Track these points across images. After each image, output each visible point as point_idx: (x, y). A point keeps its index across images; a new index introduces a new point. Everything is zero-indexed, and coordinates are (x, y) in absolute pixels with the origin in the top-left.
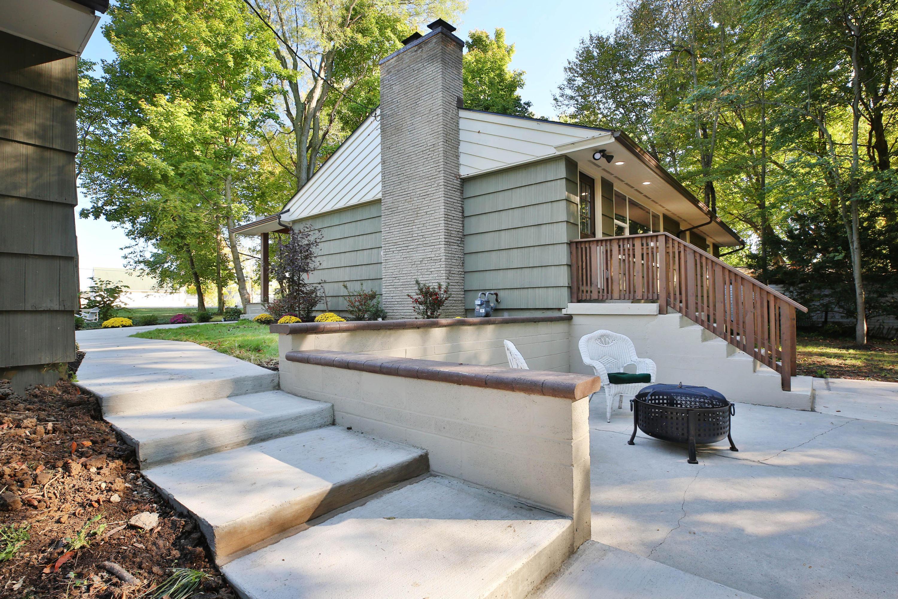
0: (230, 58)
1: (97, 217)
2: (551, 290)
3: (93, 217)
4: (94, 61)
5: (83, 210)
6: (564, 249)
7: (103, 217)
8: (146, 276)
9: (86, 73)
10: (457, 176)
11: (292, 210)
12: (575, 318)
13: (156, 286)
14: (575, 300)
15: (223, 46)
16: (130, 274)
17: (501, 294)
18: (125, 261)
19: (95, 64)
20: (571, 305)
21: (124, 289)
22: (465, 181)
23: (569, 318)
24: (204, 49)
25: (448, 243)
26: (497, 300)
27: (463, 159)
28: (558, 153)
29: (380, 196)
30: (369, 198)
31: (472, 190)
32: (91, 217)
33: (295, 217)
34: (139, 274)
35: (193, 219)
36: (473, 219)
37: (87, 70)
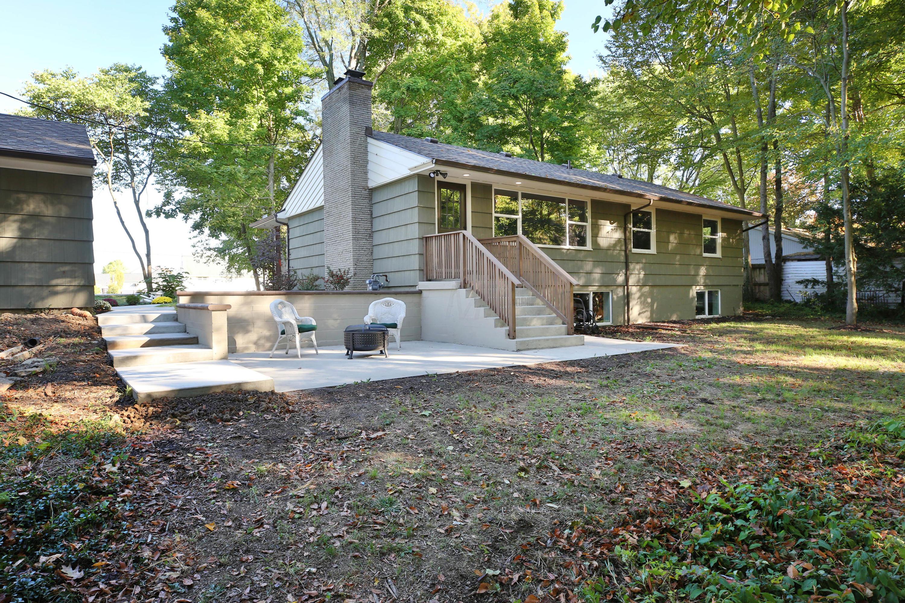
0: (259, 67)
1: (158, 215)
2: (412, 272)
3: (156, 216)
4: (157, 76)
5: (148, 211)
6: (417, 242)
7: (163, 215)
8: (212, 263)
9: (151, 87)
10: (366, 188)
11: (287, 209)
12: (424, 292)
13: (225, 271)
14: (425, 279)
15: (253, 56)
16: (198, 262)
17: (390, 276)
18: (193, 250)
19: (158, 78)
20: (421, 283)
21: (184, 275)
22: (372, 191)
23: (420, 292)
24: (238, 61)
25: (355, 239)
26: (387, 281)
27: (370, 175)
28: (412, 173)
29: (323, 204)
30: (318, 205)
31: (377, 197)
32: (154, 216)
33: (288, 215)
34: (205, 261)
35: (231, 214)
36: (377, 219)
37: (152, 84)
